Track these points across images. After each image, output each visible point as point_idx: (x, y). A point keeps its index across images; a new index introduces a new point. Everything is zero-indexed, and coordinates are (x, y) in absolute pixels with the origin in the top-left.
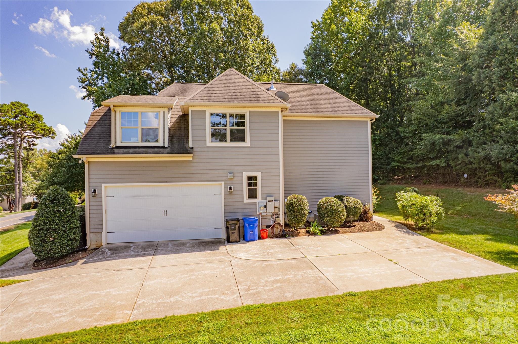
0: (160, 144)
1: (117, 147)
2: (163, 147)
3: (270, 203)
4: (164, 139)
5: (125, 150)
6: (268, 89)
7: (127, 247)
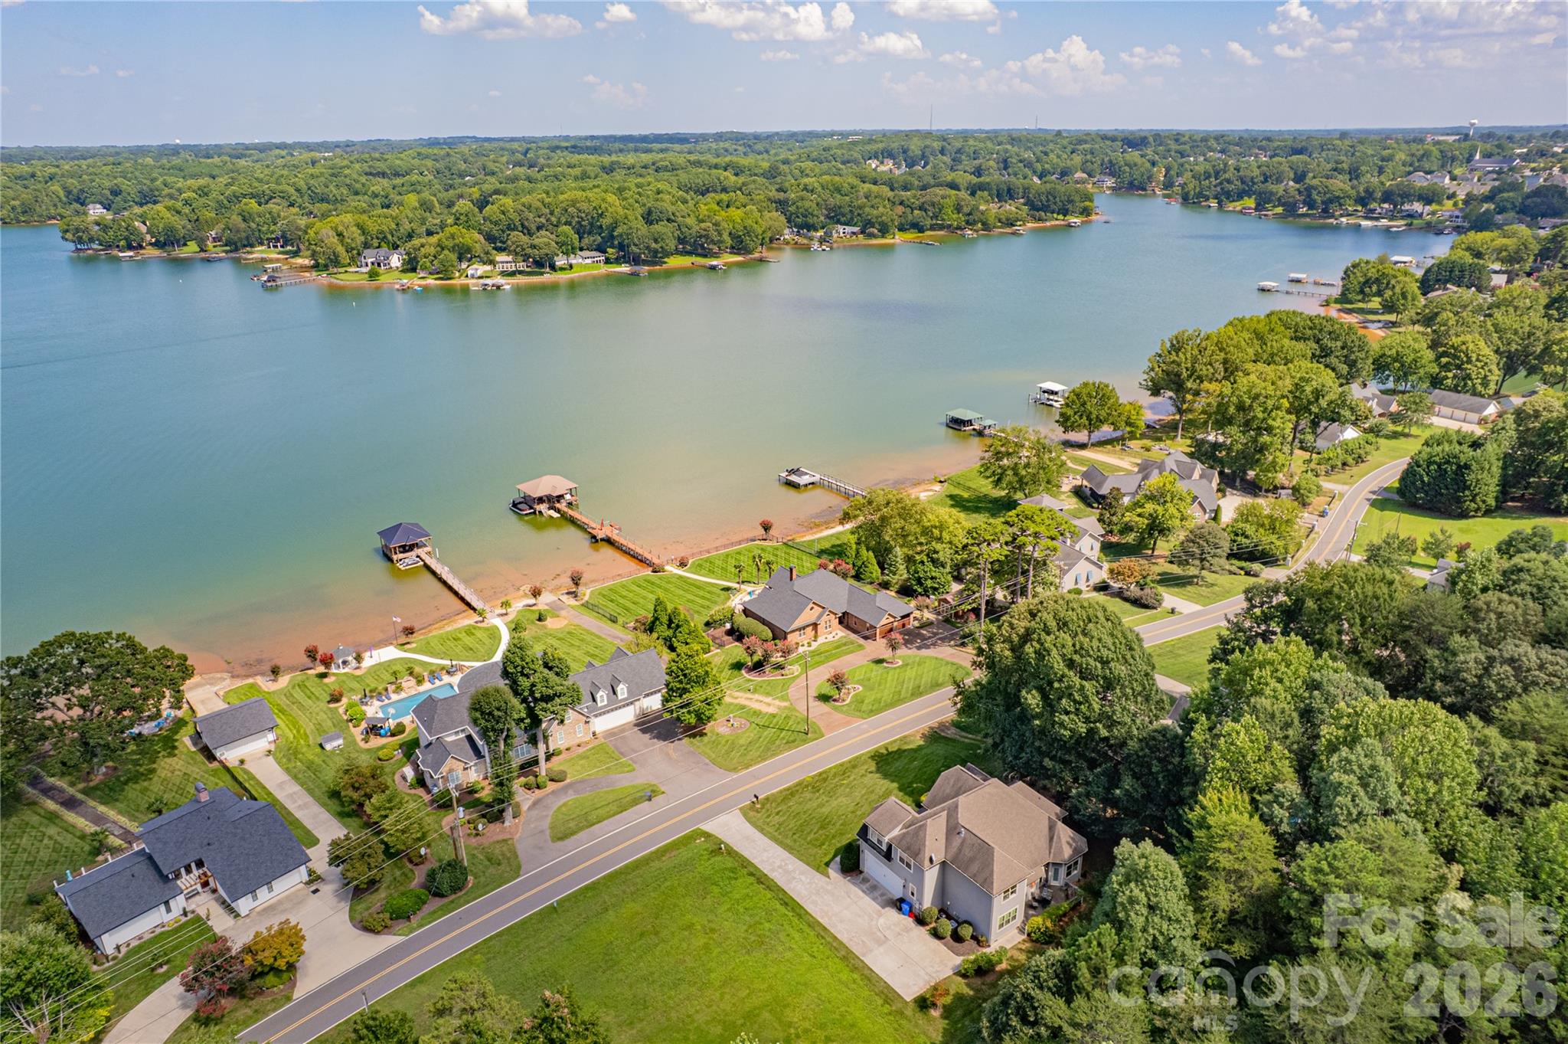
4: (884, 848)
5: (871, 843)
6: (959, 833)
7: (868, 881)
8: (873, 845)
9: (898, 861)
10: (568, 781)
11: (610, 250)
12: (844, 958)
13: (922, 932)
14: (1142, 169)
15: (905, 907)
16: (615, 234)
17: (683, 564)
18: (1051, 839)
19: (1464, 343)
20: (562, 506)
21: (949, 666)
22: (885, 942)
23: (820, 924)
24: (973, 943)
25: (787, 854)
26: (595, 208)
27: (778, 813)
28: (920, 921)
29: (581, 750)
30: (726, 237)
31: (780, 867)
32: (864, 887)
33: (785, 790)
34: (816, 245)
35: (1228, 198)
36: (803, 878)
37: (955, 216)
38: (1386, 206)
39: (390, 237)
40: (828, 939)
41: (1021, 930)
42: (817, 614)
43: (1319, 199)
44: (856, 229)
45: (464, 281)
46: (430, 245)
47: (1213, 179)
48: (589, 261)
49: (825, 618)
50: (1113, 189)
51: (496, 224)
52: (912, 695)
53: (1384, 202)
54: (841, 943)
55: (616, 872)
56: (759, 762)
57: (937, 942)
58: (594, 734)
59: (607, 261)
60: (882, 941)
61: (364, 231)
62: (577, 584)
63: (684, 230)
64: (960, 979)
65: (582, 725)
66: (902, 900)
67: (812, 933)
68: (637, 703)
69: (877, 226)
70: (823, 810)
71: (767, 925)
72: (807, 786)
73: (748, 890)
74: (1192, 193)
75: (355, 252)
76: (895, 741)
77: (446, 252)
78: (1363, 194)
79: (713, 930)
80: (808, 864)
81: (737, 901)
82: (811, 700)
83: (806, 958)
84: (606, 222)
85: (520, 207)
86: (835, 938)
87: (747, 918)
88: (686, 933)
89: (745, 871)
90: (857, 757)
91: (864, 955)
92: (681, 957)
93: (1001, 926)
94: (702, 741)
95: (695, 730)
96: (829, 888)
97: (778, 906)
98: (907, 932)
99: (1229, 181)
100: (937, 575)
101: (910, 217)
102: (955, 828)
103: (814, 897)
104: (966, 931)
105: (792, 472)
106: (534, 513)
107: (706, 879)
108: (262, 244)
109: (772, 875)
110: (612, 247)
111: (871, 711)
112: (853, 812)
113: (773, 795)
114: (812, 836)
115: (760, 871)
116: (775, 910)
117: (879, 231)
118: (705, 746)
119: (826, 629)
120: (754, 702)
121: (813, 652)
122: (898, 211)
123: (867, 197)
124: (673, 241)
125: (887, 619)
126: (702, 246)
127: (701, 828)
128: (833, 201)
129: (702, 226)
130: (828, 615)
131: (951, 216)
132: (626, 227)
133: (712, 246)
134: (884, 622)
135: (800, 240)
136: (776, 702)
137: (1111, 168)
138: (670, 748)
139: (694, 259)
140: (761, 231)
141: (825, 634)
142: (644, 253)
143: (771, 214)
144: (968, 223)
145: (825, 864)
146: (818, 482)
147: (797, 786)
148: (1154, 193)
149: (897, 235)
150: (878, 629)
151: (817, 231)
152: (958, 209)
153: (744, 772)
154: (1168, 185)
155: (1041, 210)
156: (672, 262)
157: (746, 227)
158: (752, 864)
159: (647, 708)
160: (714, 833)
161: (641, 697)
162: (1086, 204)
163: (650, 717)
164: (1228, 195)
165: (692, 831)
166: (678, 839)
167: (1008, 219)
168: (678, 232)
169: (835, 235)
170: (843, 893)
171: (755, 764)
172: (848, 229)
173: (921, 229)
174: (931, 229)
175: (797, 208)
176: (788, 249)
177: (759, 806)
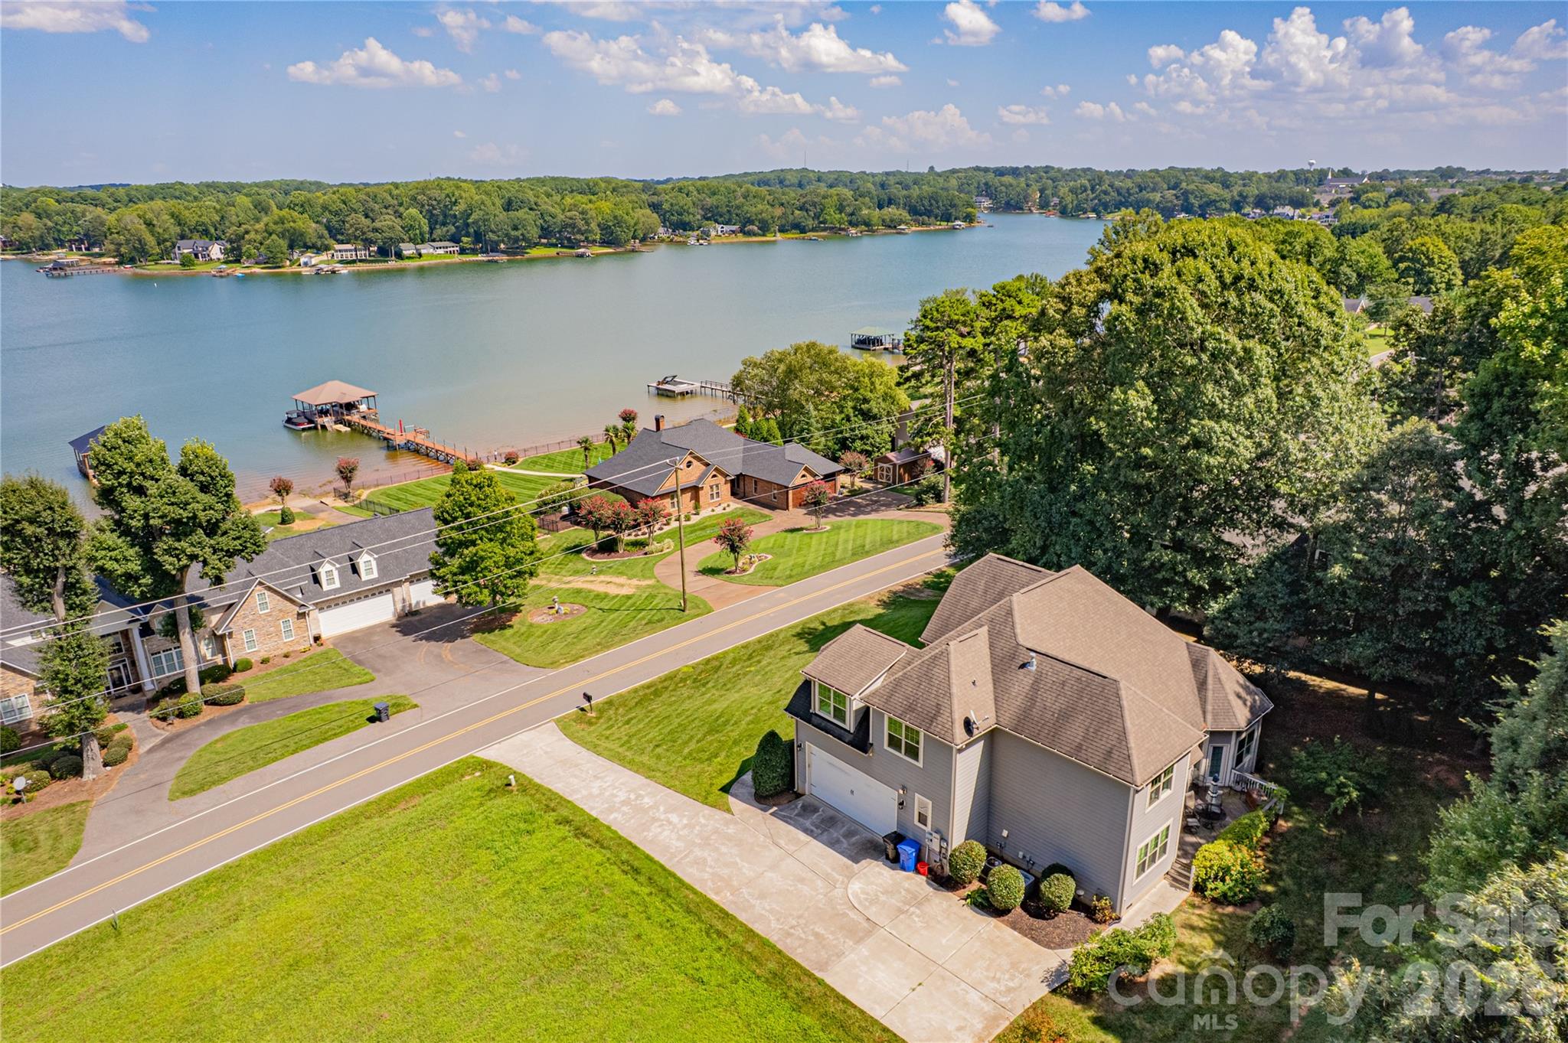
0: (846, 727)
1: (815, 714)
2: (847, 732)
4: (850, 724)
5: (820, 721)
6: (1023, 666)
7: (815, 810)
8: (824, 724)
9: (886, 746)
10: (246, 703)
11: (465, 239)
12: (776, 979)
13: (952, 905)
14: (1018, 189)
15: (907, 851)
16: (470, 221)
17: (510, 460)
18: (1202, 685)
19: (1423, 245)
20: (355, 417)
21: (905, 524)
22: (869, 933)
23: (712, 905)
24: (1080, 918)
25: (640, 780)
26: (448, 196)
27: (628, 722)
28: (946, 881)
29: (288, 662)
30: (593, 226)
31: (624, 803)
32: (808, 824)
33: (643, 687)
34: (692, 241)
35: (1105, 210)
36: (674, 818)
37: (838, 216)
38: (1258, 211)
39: (212, 230)
40: (734, 937)
41: (1177, 880)
42: (698, 474)
43: (1197, 204)
44: (734, 228)
45: (295, 269)
46: (257, 232)
47: (1089, 192)
48: (441, 251)
49: (709, 481)
50: (990, 209)
51: (336, 214)
52: (853, 554)
53: (1256, 208)
54: (764, 943)
55: (284, 843)
56: (597, 652)
57: (993, 922)
58: (317, 639)
59: (462, 251)
60: (863, 930)
61: (179, 221)
62: (347, 480)
63: (547, 218)
64: (1066, 1003)
65: (292, 620)
66: (897, 838)
67: (695, 928)
68: (396, 590)
69: (757, 222)
70: (715, 706)
71: (590, 919)
72: (684, 680)
73: (554, 852)
74: (1070, 206)
75: (168, 244)
76: (835, 611)
77: (274, 237)
78: (1237, 198)
79: (462, 940)
80: (685, 793)
81: (529, 876)
82: (690, 578)
83: (682, 986)
84: (457, 210)
85: (364, 197)
86: (750, 934)
87: (546, 908)
88: (400, 952)
89: (551, 817)
90: (772, 635)
91: (823, 967)
92: (373, 1010)
93: (1142, 868)
94: (502, 636)
95: (495, 620)
96: (731, 830)
97: (618, 876)
98: (919, 905)
99: (1106, 193)
100: (869, 432)
101: (791, 217)
102: (1013, 657)
103: (698, 852)
104: (1062, 889)
105: (665, 382)
106: (315, 428)
107: (468, 838)
108: (62, 246)
109: (607, 819)
110: (468, 235)
111: (791, 576)
112: (771, 703)
113: (621, 696)
114: (693, 745)
116: (610, 886)
117: (759, 228)
118: (507, 640)
119: (712, 498)
120: (598, 584)
121: (694, 525)
122: (778, 211)
123: (745, 197)
124: (535, 229)
125: (804, 476)
126: (569, 239)
127: (476, 755)
128: (710, 201)
129: (568, 214)
130: (714, 476)
131: (833, 216)
132: (482, 213)
133: (578, 237)
134: (798, 480)
135: (676, 238)
136: (635, 582)
137: (988, 191)
138: (445, 648)
139: (559, 250)
140: (632, 223)
141: (710, 505)
142: (503, 241)
143: (643, 211)
144: (851, 224)
145: (721, 790)
146: (699, 390)
147: (665, 680)
148: (1031, 212)
149: (778, 234)
150: (790, 492)
151: (693, 230)
152: (841, 209)
153: (569, 667)
154: (1044, 205)
155: (924, 214)
156: (535, 252)
157: (615, 217)
158: (569, 802)
159: (418, 603)
160: (500, 761)
161: (403, 579)
162: (969, 210)
163: (423, 616)
164: (1106, 206)
165: (458, 762)
166: (427, 777)
167: (892, 221)
168: (541, 221)
169: (713, 233)
170: (762, 838)
171: (590, 654)
172: (727, 228)
173: (803, 231)
174: (813, 230)
175: (672, 205)
176: (663, 246)
177: (594, 715)
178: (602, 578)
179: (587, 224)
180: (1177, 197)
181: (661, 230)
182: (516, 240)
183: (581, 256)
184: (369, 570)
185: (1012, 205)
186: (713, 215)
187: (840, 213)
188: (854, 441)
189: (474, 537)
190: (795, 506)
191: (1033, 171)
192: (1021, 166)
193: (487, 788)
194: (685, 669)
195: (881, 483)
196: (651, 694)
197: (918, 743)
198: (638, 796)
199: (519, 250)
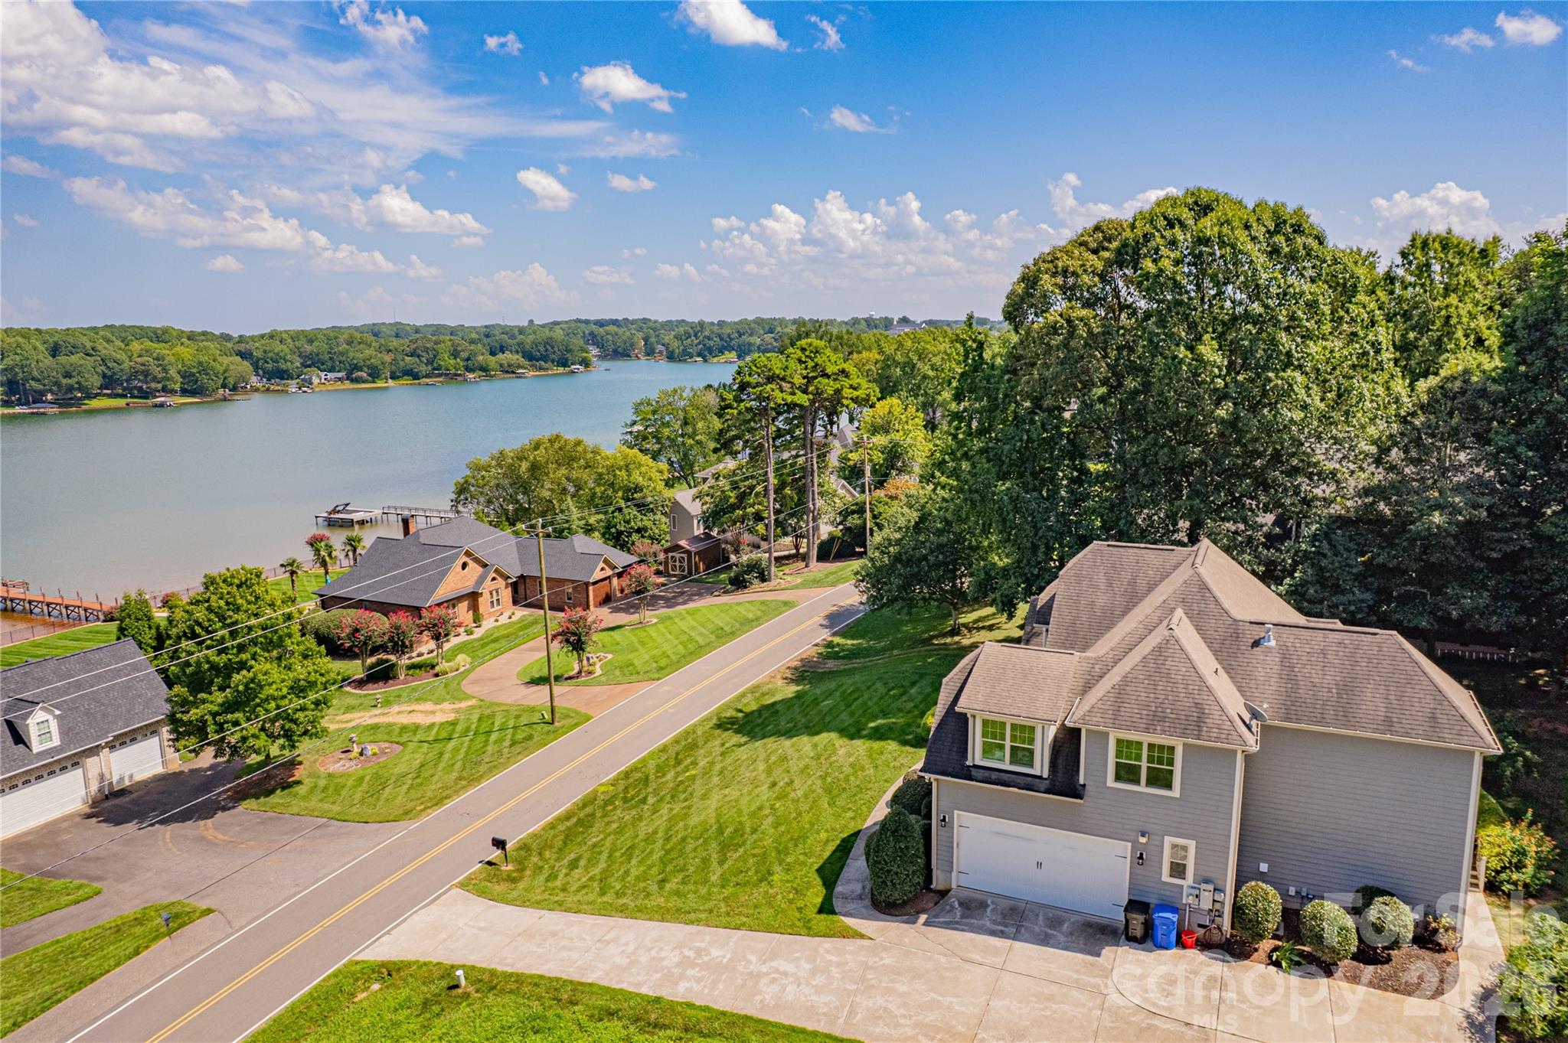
0: (1036, 771)
1: (975, 766)
2: (1040, 777)
3: (1207, 893)
4: (1041, 766)
5: (986, 774)
6: (1256, 644)
7: (983, 905)
8: (994, 776)
9: (1111, 782)
14: (622, 338)
30: (172, 373)
32: (987, 924)
33: (560, 820)
34: (293, 390)
35: (710, 354)
36: (783, 966)
37: (452, 362)
42: (476, 577)
44: (340, 375)
47: (693, 338)
49: (488, 585)
50: (600, 356)
56: (465, 788)
63: (110, 365)
68: (92, 763)
69: (366, 369)
70: (694, 819)
72: (608, 802)
74: (676, 352)
76: (740, 696)
80: (769, 929)
90: (687, 732)
94: (290, 795)
99: (709, 338)
101: (402, 364)
109: (679, 992)
111: (659, 669)
114: (716, 869)
115: (627, 995)
117: (368, 375)
118: (304, 798)
119: (493, 606)
120: (399, 715)
121: (481, 639)
122: (388, 358)
123: (349, 343)
124: (96, 376)
125: (602, 569)
126: (140, 389)
127: (359, 958)
128: (308, 348)
129: (139, 360)
130: (494, 579)
131: (447, 361)
132: (18, 358)
133: (153, 385)
134: (598, 575)
135: (272, 387)
136: (446, 706)
137: (593, 339)
138: (206, 827)
139: (129, 400)
140: (221, 369)
141: (491, 614)
142: (51, 391)
143: (231, 359)
144: (468, 369)
145: (820, 911)
146: (379, 518)
147: (585, 806)
148: (639, 358)
149: (390, 381)
150: (591, 588)
151: (292, 379)
152: (455, 354)
153: (434, 813)
154: (650, 352)
155: (541, 359)
156: (95, 403)
157: (200, 363)
158: (591, 985)
159: (122, 779)
160: (410, 957)
161: (103, 742)
162: (585, 355)
163: (134, 796)
164: (710, 350)
165: (335, 975)
166: (292, 1009)
167: (510, 365)
168: (103, 368)
169: (315, 381)
170: (943, 960)
171: (457, 792)
172: (330, 375)
173: (416, 377)
174: (427, 376)
175: (265, 352)
176: (256, 395)
177: (510, 867)
178: (396, 708)
179: (165, 370)
180: (776, 340)
181: (254, 380)
182: (70, 389)
183: (161, 405)
184: (45, 735)
185: (620, 353)
186: (313, 361)
187: (455, 358)
188: (630, 535)
189: (244, 656)
190: (596, 606)
191: (633, 322)
192: (620, 318)
193: (418, 1000)
194: (603, 789)
195: (674, 576)
196: (576, 825)
197: (1171, 762)
198: (699, 952)
199: (78, 402)
